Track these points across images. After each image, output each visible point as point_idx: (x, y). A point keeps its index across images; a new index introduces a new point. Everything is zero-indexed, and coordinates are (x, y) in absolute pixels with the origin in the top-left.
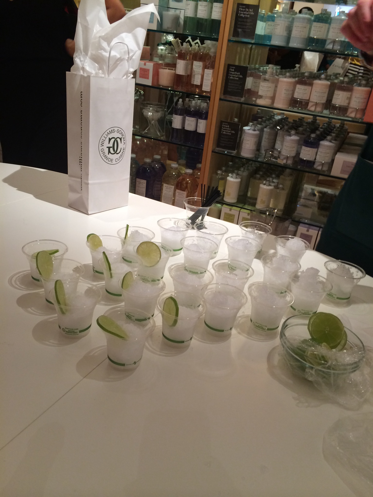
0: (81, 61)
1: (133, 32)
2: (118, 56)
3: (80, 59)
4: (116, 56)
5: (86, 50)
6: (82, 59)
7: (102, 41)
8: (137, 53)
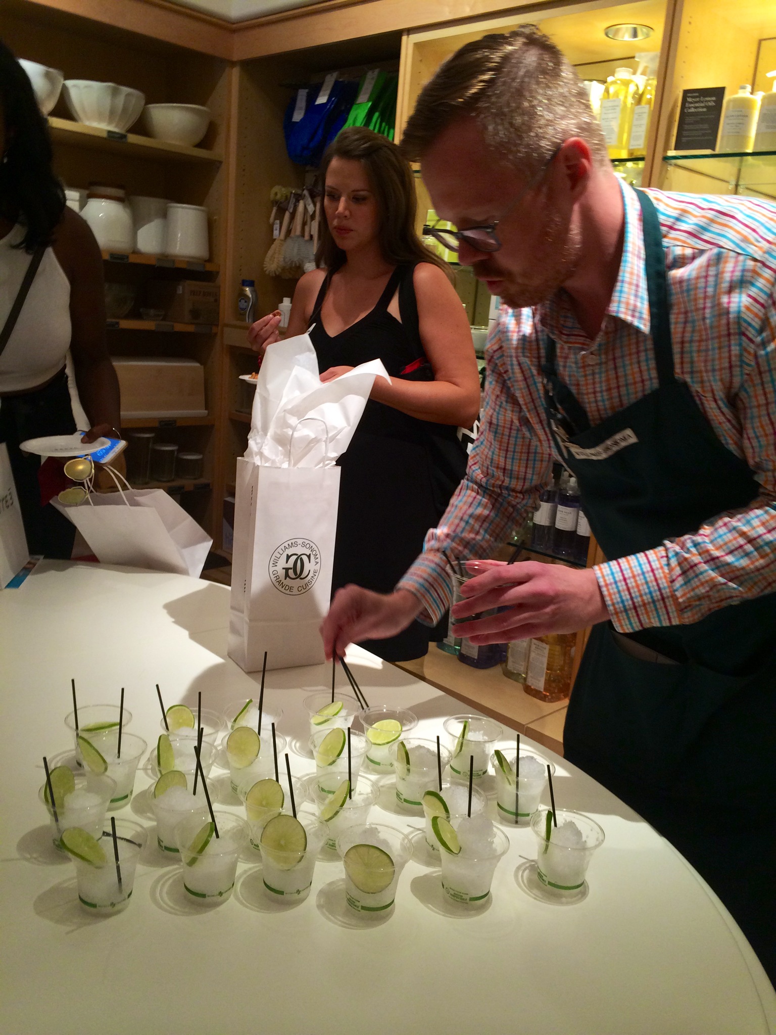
0: (257, 444)
1: (342, 401)
2: (313, 436)
3: (255, 440)
4: (308, 435)
5: (265, 429)
6: (259, 440)
7: (288, 416)
8: (344, 430)
